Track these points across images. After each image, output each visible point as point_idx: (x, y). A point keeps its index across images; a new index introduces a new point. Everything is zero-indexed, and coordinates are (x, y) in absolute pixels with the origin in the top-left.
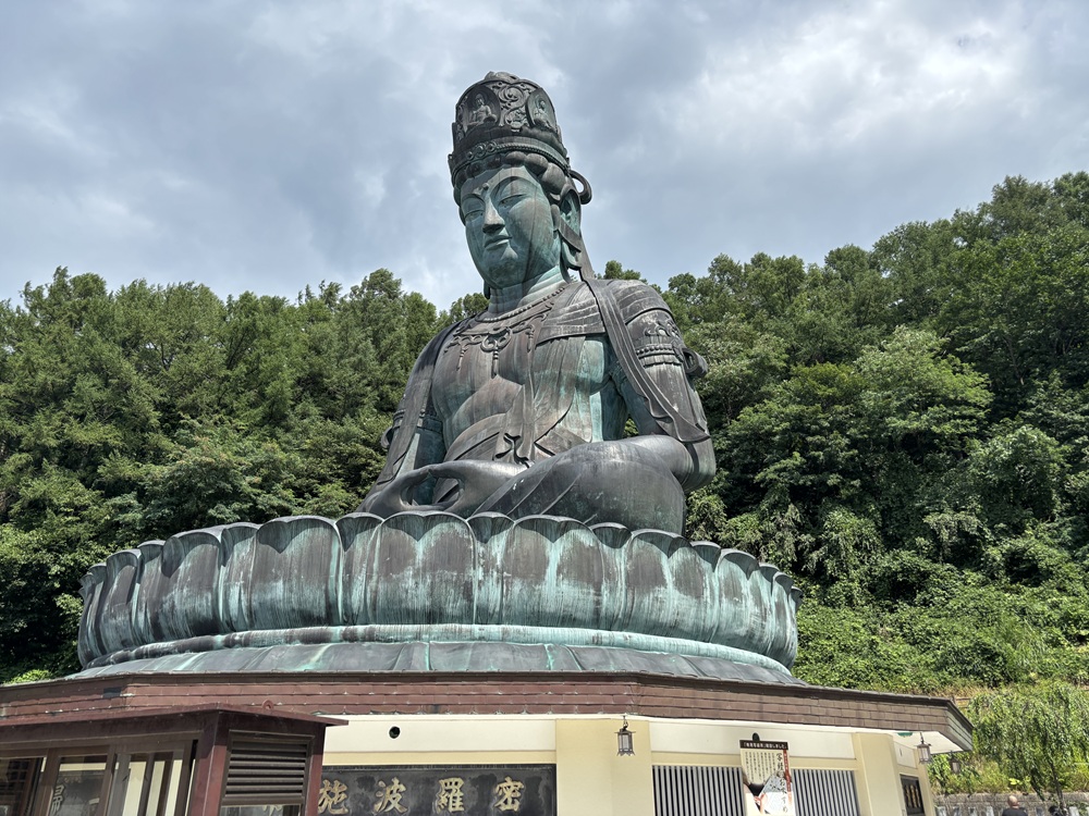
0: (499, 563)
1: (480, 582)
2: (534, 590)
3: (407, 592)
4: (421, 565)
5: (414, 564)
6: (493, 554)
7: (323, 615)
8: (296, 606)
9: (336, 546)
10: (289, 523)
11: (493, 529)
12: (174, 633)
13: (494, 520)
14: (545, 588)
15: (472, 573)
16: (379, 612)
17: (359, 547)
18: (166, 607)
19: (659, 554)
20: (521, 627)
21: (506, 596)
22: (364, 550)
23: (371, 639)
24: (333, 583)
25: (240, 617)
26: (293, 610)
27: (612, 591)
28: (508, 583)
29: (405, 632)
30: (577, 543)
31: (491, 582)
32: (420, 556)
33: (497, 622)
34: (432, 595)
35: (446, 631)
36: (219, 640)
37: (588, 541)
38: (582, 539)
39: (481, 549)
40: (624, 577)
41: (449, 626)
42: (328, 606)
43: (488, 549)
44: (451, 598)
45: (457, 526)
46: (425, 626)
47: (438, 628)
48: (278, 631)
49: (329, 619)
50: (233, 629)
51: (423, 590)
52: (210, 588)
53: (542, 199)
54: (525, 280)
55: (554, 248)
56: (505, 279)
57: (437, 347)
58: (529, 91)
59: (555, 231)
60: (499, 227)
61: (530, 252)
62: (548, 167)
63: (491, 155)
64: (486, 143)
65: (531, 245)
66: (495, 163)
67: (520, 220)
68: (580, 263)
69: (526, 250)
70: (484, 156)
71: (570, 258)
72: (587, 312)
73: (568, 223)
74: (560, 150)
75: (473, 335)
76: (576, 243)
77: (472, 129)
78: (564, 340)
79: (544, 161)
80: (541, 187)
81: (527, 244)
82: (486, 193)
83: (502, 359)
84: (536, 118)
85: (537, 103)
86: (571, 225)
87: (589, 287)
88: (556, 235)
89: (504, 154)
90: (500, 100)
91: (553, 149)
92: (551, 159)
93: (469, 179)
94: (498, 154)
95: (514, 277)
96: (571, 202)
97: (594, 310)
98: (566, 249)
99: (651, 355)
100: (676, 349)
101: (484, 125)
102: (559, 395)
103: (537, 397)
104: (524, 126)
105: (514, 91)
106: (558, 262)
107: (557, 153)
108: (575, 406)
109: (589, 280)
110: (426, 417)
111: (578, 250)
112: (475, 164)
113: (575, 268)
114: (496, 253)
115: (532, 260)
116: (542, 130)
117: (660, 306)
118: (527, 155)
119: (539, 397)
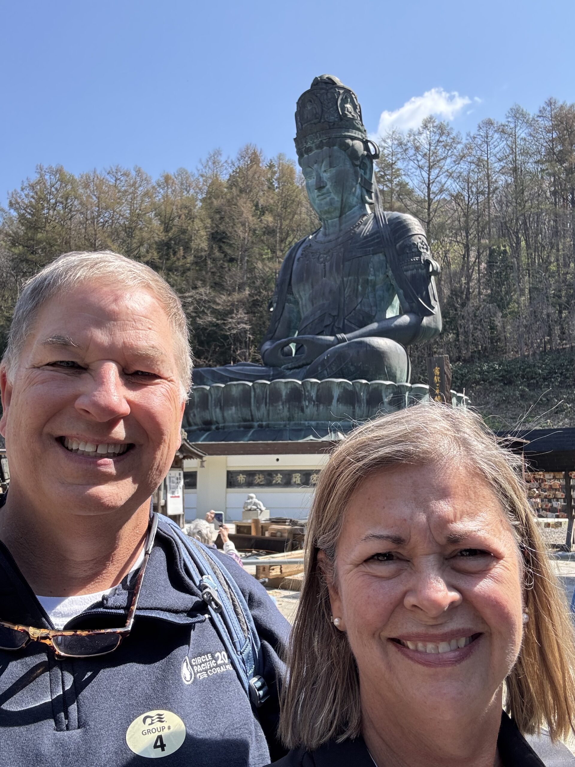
0: (314, 399)
1: (307, 406)
2: (328, 408)
3: (280, 410)
4: (285, 400)
5: (282, 400)
6: (312, 395)
7: (250, 418)
8: (240, 415)
9: (253, 394)
10: (235, 385)
11: (311, 386)
12: (196, 424)
13: (311, 383)
14: (332, 408)
15: (304, 403)
16: (270, 418)
17: (261, 394)
18: (192, 415)
19: (381, 391)
20: (323, 422)
21: (317, 411)
22: (263, 395)
23: (268, 427)
24: (253, 407)
25: (220, 419)
26: (239, 417)
27: (360, 407)
28: (318, 406)
29: (280, 425)
30: (345, 390)
31: (311, 406)
32: (284, 397)
33: (314, 420)
34: (289, 411)
35: (295, 424)
36: (213, 427)
37: (350, 388)
38: (348, 388)
39: (307, 394)
40: (365, 401)
41: (296, 422)
42: (252, 415)
43: (310, 394)
44: (296, 412)
45: (297, 385)
46: (288, 422)
47: (292, 423)
48: (234, 424)
49: (253, 420)
50: (218, 423)
51: (286, 410)
52: (208, 409)
53: (348, 165)
54: (340, 216)
55: (357, 194)
56: (329, 216)
57: (293, 255)
58: (339, 94)
59: (357, 184)
60: (324, 187)
61: (342, 200)
62: (351, 145)
63: (317, 141)
64: (314, 134)
65: (342, 196)
66: (320, 146)
67: (336, 182)
68: (373, 200)
69: (340, 199)
70: (313, 142)
71: (367, 197)
72: (374, 239)
73: (365, 176)
74: (359, 130)
75: (312, 253)
76: (371, 188)
77: (306, 125)
78: (360, 258)
79: (349, 141)
80: (347, 158)
81: (340, 196)
82: (315, 166)
83: (327, 268)
84: (343, 113)
85: (344, 101)
86: (367, 177)
87: (377, 221)
88: (358, 186)
89: (324, 141)
90: (321, 103)
91: (354, 131)
92: (353, 138)
93: (306, 156)
94: (321, 141)
95: (334, 215)
96: (367, 162)
97: (378, 237)
98: (365, 192)
99: (407, 265)
100: (422, 261)
101: (312, 122)
102: (357, 290)
103: (346, 292)
104: (336, 120)
105: (329, 96)
106: (360, 201)
107: (357, 132)
108: (367, 295)
109: (378, 213)
110: (290, 297)
111: (372, 192)
112: (309, 147)
113: (370, 204)
114: (323, 202)
115: (344, 204)
116: (347, 121)
117: (416, 233)
118: (338, 139)
119: (347, 292)
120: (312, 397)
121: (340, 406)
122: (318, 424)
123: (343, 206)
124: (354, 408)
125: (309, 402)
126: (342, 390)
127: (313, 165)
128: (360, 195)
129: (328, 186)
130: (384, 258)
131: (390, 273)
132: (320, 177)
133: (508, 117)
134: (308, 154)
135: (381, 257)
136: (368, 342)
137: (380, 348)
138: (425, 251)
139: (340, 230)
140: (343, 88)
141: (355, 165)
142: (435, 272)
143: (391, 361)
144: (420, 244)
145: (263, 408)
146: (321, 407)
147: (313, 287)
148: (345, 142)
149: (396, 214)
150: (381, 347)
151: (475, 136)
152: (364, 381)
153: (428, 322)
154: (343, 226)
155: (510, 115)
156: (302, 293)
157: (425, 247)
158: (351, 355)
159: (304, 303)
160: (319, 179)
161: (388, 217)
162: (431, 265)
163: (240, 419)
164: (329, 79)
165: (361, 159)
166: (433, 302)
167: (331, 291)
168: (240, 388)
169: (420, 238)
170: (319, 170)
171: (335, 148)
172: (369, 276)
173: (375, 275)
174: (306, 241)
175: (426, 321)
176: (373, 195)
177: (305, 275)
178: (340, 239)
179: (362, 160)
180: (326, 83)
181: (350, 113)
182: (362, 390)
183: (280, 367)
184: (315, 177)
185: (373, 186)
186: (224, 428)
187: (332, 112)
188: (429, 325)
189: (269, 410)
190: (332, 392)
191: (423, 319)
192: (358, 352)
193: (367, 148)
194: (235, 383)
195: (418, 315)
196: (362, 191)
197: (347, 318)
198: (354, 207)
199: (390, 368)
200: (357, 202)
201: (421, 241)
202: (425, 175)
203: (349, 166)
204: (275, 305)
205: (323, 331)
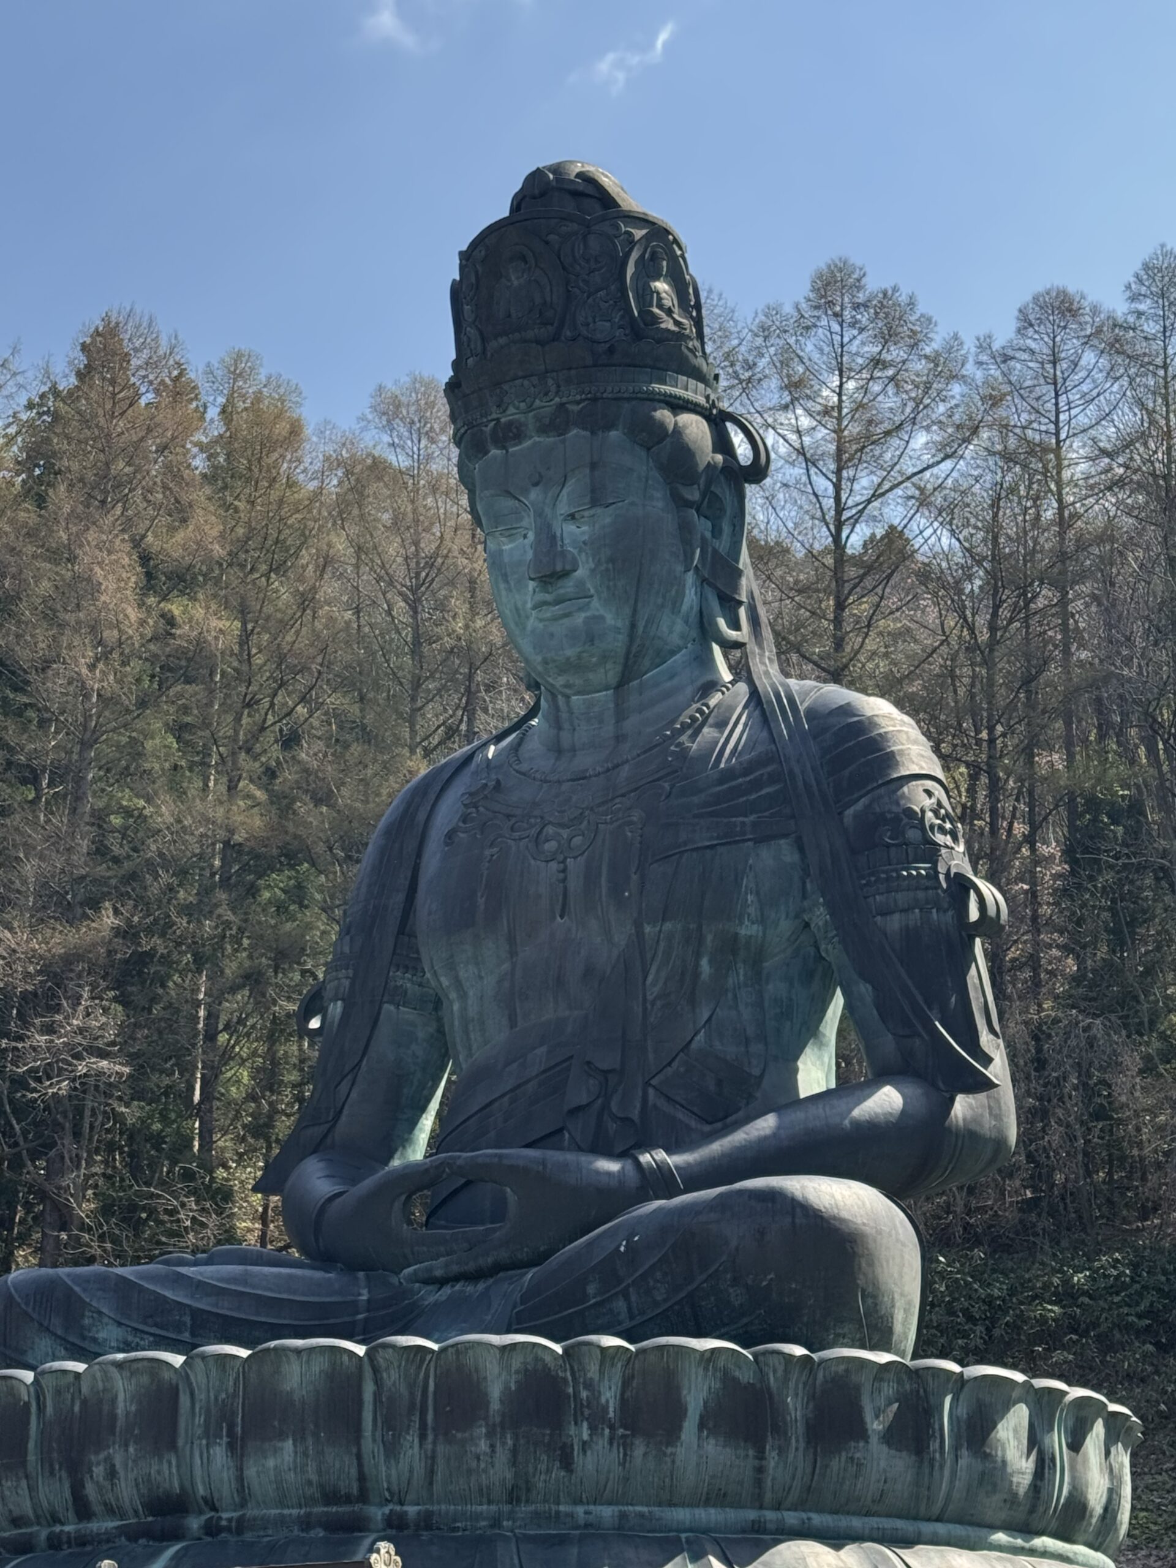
0: (611, 1415)
1: (584, 1443)
2: (665, 1454)
3: (478, 1459)
4: (498, 1419)
5: (486, 1418)
6: (603, 1400)
7: (355, 1491)
8: (314, 1478)
9: (369, 1389)
10: (298, 1351)
11: (602, 1363)
12: (111, 1511)
13: (604, 1350)
14: (680, 1451)
15: (572, 1430)
16: (437, 1488)
17: (403, 1390)
18: (99, 1471)
19: (858, 1388)
20: (645, 1509)
21: (623, 1464)
22: (412, 1394)
23: (428, 1527)
24: (368, 1444)
25: (226, 1489)
26: (310, 1483)
27: (782, 1451)
28: (626, 1445)
29: (478, 1517)
30: (728, 1380)
31: (601, 1443)
32: (495, 1406)
33: (610, 1503)
34: (514, 1462)
35: (537, 1514)
36: (194, 1523)
37: (746, 1376)
38: (737, 1374)
39: (584, 1394)
40: (801, 1429)
41: (540, 1507)
42: (362, 1478)
43: (595, 1394)
44: (543, 1467)
45: (548, 1359)
46: (506, 1508)
47: (524, 1509)
48: (286, 1512)
49: (363, 1497)
50: (214, 1508)
51: (502, 1456)
52: (173, 1446)
53: (658, 503)
54: (620, 685)
55: (685, 607)
56: (578, 681)
57: (421, 816)
58: (631, 242)
59: (687, 570)
60: (565, 574)
61: (633, 626)
62: (671, 428)
63: (546, 406)
64: (535, 380)
65: (635, 611)
66: (557, 424)
67: (612, 560)
68: (743, 634)
69: (622, 623)
70: (530, 408)
71: (722, 622)
72: (757, 785)
73: (716, 543)
74: (698, 375)
75: (509, 816)
76: (736, 588)
77: (502, 341)
78: (709, 853)
79: (664, 415)
80: (655, 473)
81: (627, 611)
82: (535, 494)
83: (575, 884)
84: (646, 313)
85: (649, 269)
86: (722, 545)
87: (763, 712)
88: (690, 578)
89: (575, 408)
90: (564, 268)
91: (683, 379)
92: (679, 406)
93: (495, 452)
94: (562, 405)
95: (597, 677)
96: (723, 491)
97: (773, 779)
98: (714, 604)
99: (889, 892)
100: (942, 877)
101: (530, 334)
102: (696, 974)
103: (650, 978)
104: (619, 333)
105: (594, 243)
106: (694, 633)
107: (692, 383)
108: (730, 995)
109: (763, 685)
110: (403, 980)
111: (740, 603)
112: (510, 424)
113: (729, 646)
114: (560, 628)
115: (638, 641)
116: (659, 341)
117: (915, 770)
118: (626, 406)
119: (655, 982)
120: (605, 1409)
121: (711, 1447)
122: (623, 1516)
123: (634, 650)
124: (761, 1455)
125: (593, 1428)
126: (716, 1385)
127: (525, 491)
128: (696, 609)
129: (581, 573)
130: (796, 857)
131: (820, 916)
132: (553, 538)
133: (1134, 298)
134: (504, 448)
135: (786, 852)
136: (798, 1194)
137: (842, 1221)
138: (948, 840)
139: (619, 738)
140: (642, 221)
141: (680, 503)
142: (988, 925)
143: (878, 1270)
144: (929, 815)
145: (412, 1451)
146: (639, 1449)
147: (513, 953)
148: (652, 418)
149: (837, 694)
150: (844, 1214)
151: (1010, 353)
152: (799, 1351)
153: (969, 1114)
154: (630, 724)
155: (1143, 290)
156: (466, 973)
157: (948, 826)
158: (734, 1243)
159: (472, 1011)
160: (548, 540)
161: (806, 704)
162: (973, 896)
163: (309, 1492)
164: (588, 179)
165: (702, 481)
166: (986, 1039)
167: (589, 972)
168: (319, 1365)
169: (929, 793)
170: (548, 511)
171: (613, 434)
172: (741, 923)
173: (762, 921)
174: (473, 765)
175: (962, 1107)
176: (742, 612)
177: (481, 901)
178: (625, 771)
179: (709, 484)
180: (576, 194)
181: (669, 312)
182: (792, 1384)
183: (397, 1273)
184: (531, 535)
185: (744, 581)
186: (240, 1526)
187: (603, 305)
188: (973, 1127)
189: (433, 1457)
190: (678, 1389)
191: (952, 1101)
192: (762, 1233)
193: (723, 444)
194: (299, 1343)
195: (934, 1085)
196: (702, 596)
197: (654, 1082)
198: (673, 653)
199: (875, 1297)
200: (683, 637)
201: (933, 800)
202: (824, 486)
203: (660, 504)
204: (336, 1009)
205: (560, 1131)
